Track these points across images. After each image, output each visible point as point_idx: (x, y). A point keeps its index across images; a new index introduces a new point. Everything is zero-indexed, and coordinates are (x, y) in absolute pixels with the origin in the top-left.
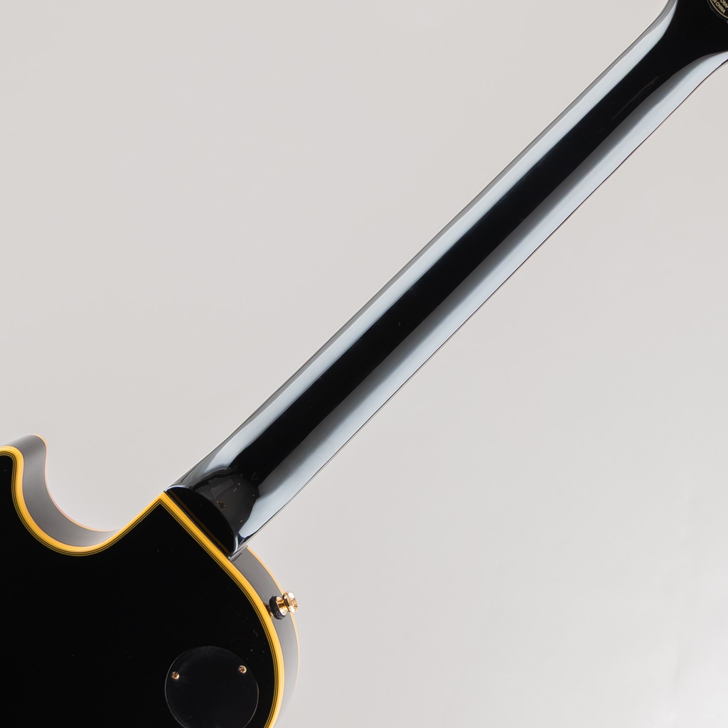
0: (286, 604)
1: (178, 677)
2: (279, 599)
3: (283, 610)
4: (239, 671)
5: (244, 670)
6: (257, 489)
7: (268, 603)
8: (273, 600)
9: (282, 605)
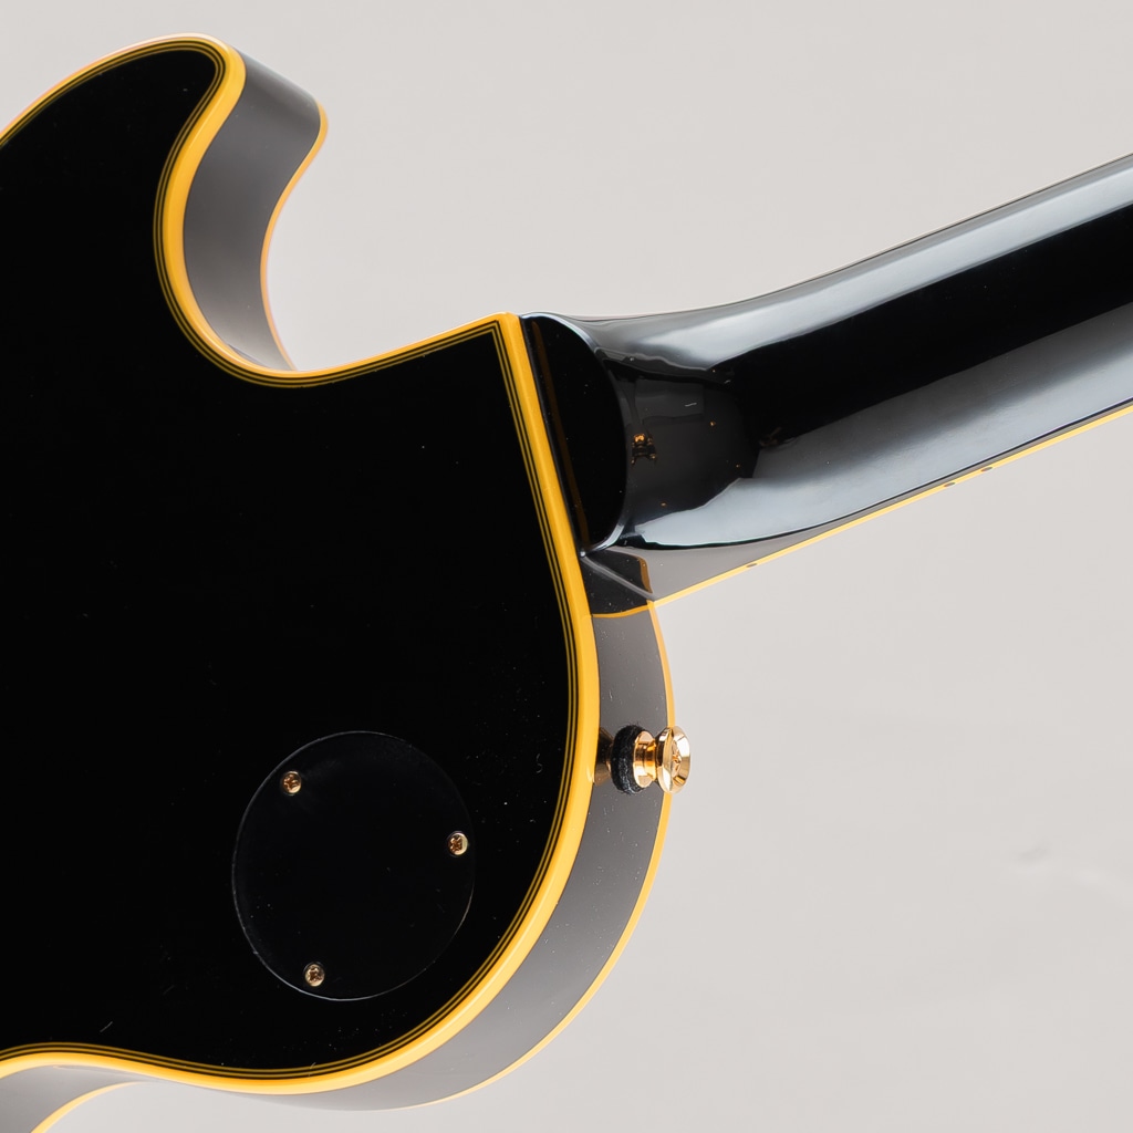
0: (657, 756)
1: (296, 789)
2: (645, 738)
3: (642, 771)
4: (447, 842)
5: (461, 844)
6: (757, 455)
7: (613, 735)
8: (630, 733)
9: (645, 756)
